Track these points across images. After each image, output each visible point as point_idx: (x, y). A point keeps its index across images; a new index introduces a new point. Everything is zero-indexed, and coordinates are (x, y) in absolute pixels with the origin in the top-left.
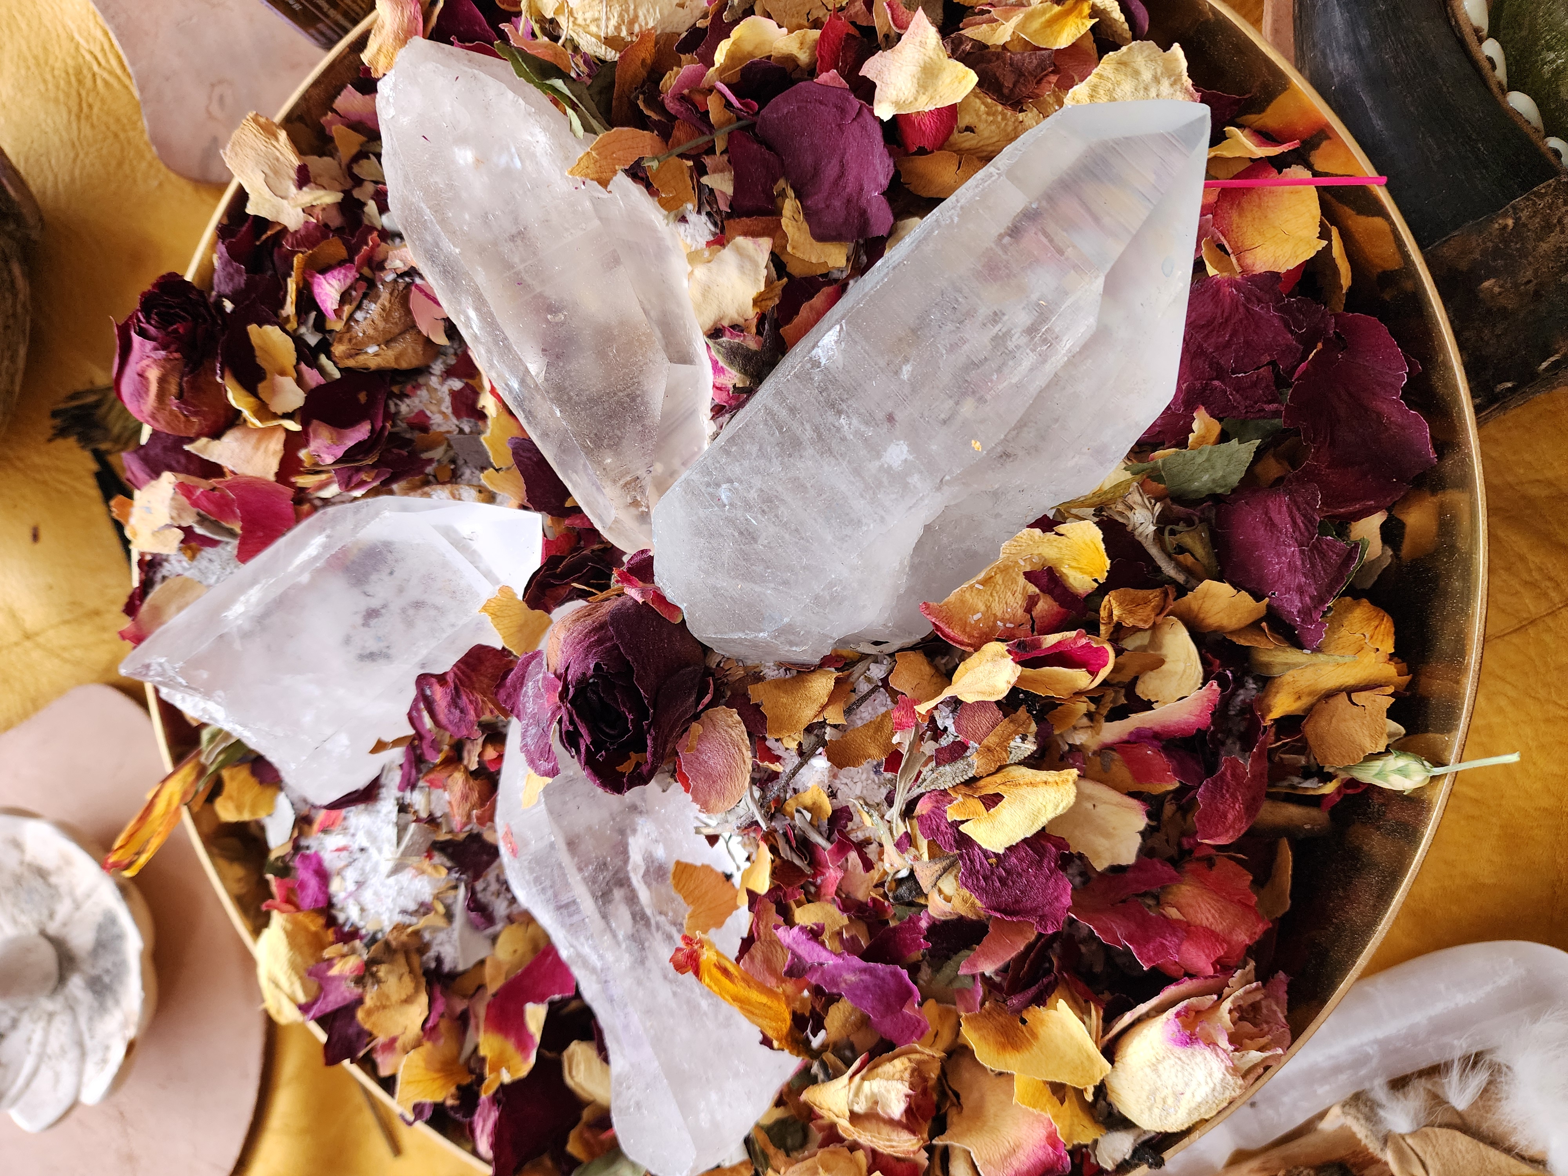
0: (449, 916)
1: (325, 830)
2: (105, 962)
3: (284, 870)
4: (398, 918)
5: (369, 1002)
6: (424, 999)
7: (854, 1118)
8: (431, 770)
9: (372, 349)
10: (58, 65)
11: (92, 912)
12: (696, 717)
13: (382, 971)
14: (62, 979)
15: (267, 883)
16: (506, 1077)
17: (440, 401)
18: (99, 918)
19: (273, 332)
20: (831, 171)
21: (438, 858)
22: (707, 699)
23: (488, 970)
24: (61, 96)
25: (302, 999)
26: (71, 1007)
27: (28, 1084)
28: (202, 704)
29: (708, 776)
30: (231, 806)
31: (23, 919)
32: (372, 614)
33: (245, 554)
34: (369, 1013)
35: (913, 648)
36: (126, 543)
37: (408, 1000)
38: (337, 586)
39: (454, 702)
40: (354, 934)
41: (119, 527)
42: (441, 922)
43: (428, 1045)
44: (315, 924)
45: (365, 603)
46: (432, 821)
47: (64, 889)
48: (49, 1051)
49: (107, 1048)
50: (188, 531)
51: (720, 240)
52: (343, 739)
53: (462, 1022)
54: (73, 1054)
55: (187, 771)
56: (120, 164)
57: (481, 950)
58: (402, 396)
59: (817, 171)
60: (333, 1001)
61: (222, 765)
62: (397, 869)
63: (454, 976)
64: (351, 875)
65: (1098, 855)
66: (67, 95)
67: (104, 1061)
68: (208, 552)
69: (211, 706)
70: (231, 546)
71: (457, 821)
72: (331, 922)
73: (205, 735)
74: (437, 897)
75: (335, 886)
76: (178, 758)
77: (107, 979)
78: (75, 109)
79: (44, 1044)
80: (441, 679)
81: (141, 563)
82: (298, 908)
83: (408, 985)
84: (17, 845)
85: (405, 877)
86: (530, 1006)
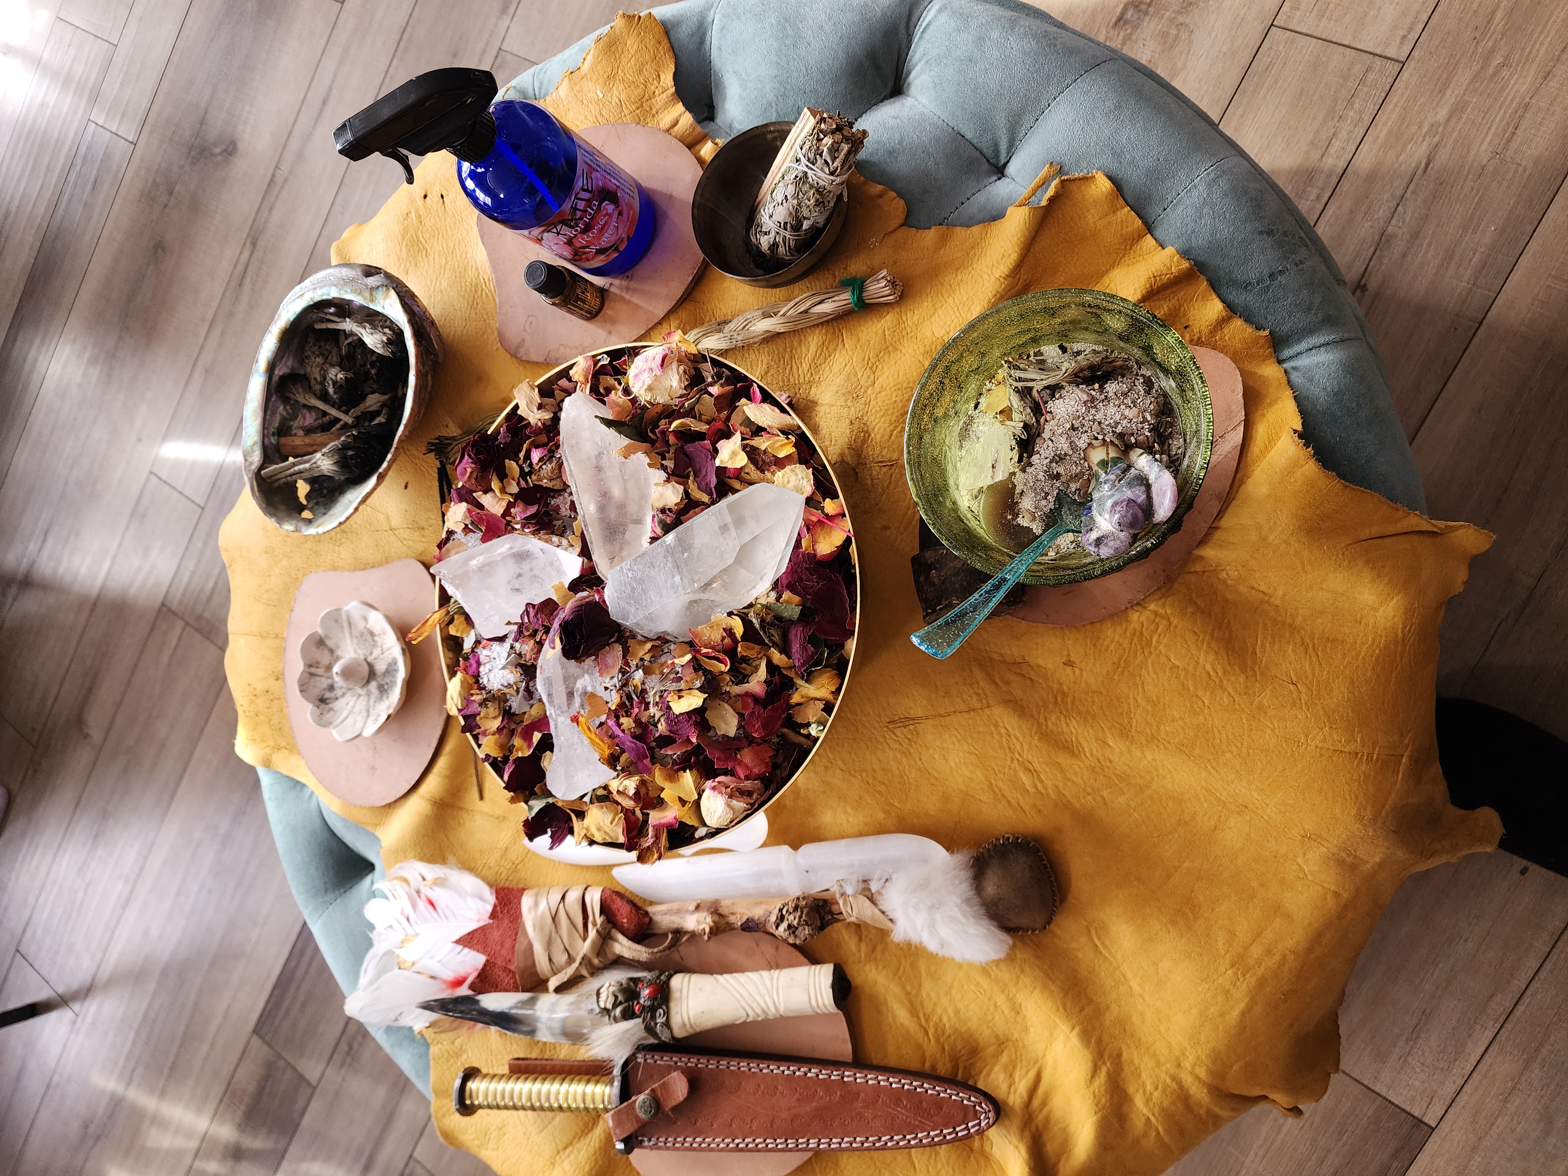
0: (518, 691)
1: (484, 648)
2: (387, 680)
3: (466, 659)
4: (500, 687)
5: (482, 714)
6: (500, 718)
7: (618, 792)
8: (525, 637)
9: (545, 481)
10: (469, 280)
11: (387, 657)
12: (608, 645)
13: (490, 704)
14: (368, 682)
15: (459, 661)
16: (520, 755)
17: (566, 503)
18: (390, 660)
19: (514, 464)
20: (704, 473)
21: (519, 669)
22: (613, 640)
23: (526, 716)
24: (466, 295)
25: (460, 707)
26: (369, 695)
27: (343, 721)
28: (454, 590)
29: (606, 665)
30: (454, 629)
31: (359, 651)
32: (520, 575)
33: (484, 539)
34: (481, 719)
35: (686, 643)
36: (444, 522)
37: (495, 718)
38: (511, 562)
39: (535, 616)
40: (484, 688)
41: (443, 515)
42: (514, 693)
43: (497, 736)
44: (471, 681)
45: (518, 571)
46: (520, 655)
47: (379, 644)
48: (355, 710)
49: (379, 716)
50: (466, 525)
51: (668, 481)
52: (497, 617)
53: (512, 733)
54: (365, 714)
55: (443, 611)
56: (483, 334)
57: (526, 709)
58: (553, 497)
59: (700, 470)
60: (469, 711)
61: (455, 613)
62: (503, 668)
63: (514, 714)
64: (488, 666)
65: (720, 729)
66: (469, 296)
67: (376, 720)
68: (471, 534)
69: (457, 593)
70: (480, 535)
71: (528, 657)
72: (477, 682)
73: (452, 601)
74: (515, 683)
75: (482, 669)
76: (441, 606)
77: (386, 687)
78: (471, 303)
79: (353, 707)
80: (534, 606)
81: (447, 532)
82: (467, 674)
83: (497, 712)
84: (366, 619)
85: (506, 672)
86: (536, 733)
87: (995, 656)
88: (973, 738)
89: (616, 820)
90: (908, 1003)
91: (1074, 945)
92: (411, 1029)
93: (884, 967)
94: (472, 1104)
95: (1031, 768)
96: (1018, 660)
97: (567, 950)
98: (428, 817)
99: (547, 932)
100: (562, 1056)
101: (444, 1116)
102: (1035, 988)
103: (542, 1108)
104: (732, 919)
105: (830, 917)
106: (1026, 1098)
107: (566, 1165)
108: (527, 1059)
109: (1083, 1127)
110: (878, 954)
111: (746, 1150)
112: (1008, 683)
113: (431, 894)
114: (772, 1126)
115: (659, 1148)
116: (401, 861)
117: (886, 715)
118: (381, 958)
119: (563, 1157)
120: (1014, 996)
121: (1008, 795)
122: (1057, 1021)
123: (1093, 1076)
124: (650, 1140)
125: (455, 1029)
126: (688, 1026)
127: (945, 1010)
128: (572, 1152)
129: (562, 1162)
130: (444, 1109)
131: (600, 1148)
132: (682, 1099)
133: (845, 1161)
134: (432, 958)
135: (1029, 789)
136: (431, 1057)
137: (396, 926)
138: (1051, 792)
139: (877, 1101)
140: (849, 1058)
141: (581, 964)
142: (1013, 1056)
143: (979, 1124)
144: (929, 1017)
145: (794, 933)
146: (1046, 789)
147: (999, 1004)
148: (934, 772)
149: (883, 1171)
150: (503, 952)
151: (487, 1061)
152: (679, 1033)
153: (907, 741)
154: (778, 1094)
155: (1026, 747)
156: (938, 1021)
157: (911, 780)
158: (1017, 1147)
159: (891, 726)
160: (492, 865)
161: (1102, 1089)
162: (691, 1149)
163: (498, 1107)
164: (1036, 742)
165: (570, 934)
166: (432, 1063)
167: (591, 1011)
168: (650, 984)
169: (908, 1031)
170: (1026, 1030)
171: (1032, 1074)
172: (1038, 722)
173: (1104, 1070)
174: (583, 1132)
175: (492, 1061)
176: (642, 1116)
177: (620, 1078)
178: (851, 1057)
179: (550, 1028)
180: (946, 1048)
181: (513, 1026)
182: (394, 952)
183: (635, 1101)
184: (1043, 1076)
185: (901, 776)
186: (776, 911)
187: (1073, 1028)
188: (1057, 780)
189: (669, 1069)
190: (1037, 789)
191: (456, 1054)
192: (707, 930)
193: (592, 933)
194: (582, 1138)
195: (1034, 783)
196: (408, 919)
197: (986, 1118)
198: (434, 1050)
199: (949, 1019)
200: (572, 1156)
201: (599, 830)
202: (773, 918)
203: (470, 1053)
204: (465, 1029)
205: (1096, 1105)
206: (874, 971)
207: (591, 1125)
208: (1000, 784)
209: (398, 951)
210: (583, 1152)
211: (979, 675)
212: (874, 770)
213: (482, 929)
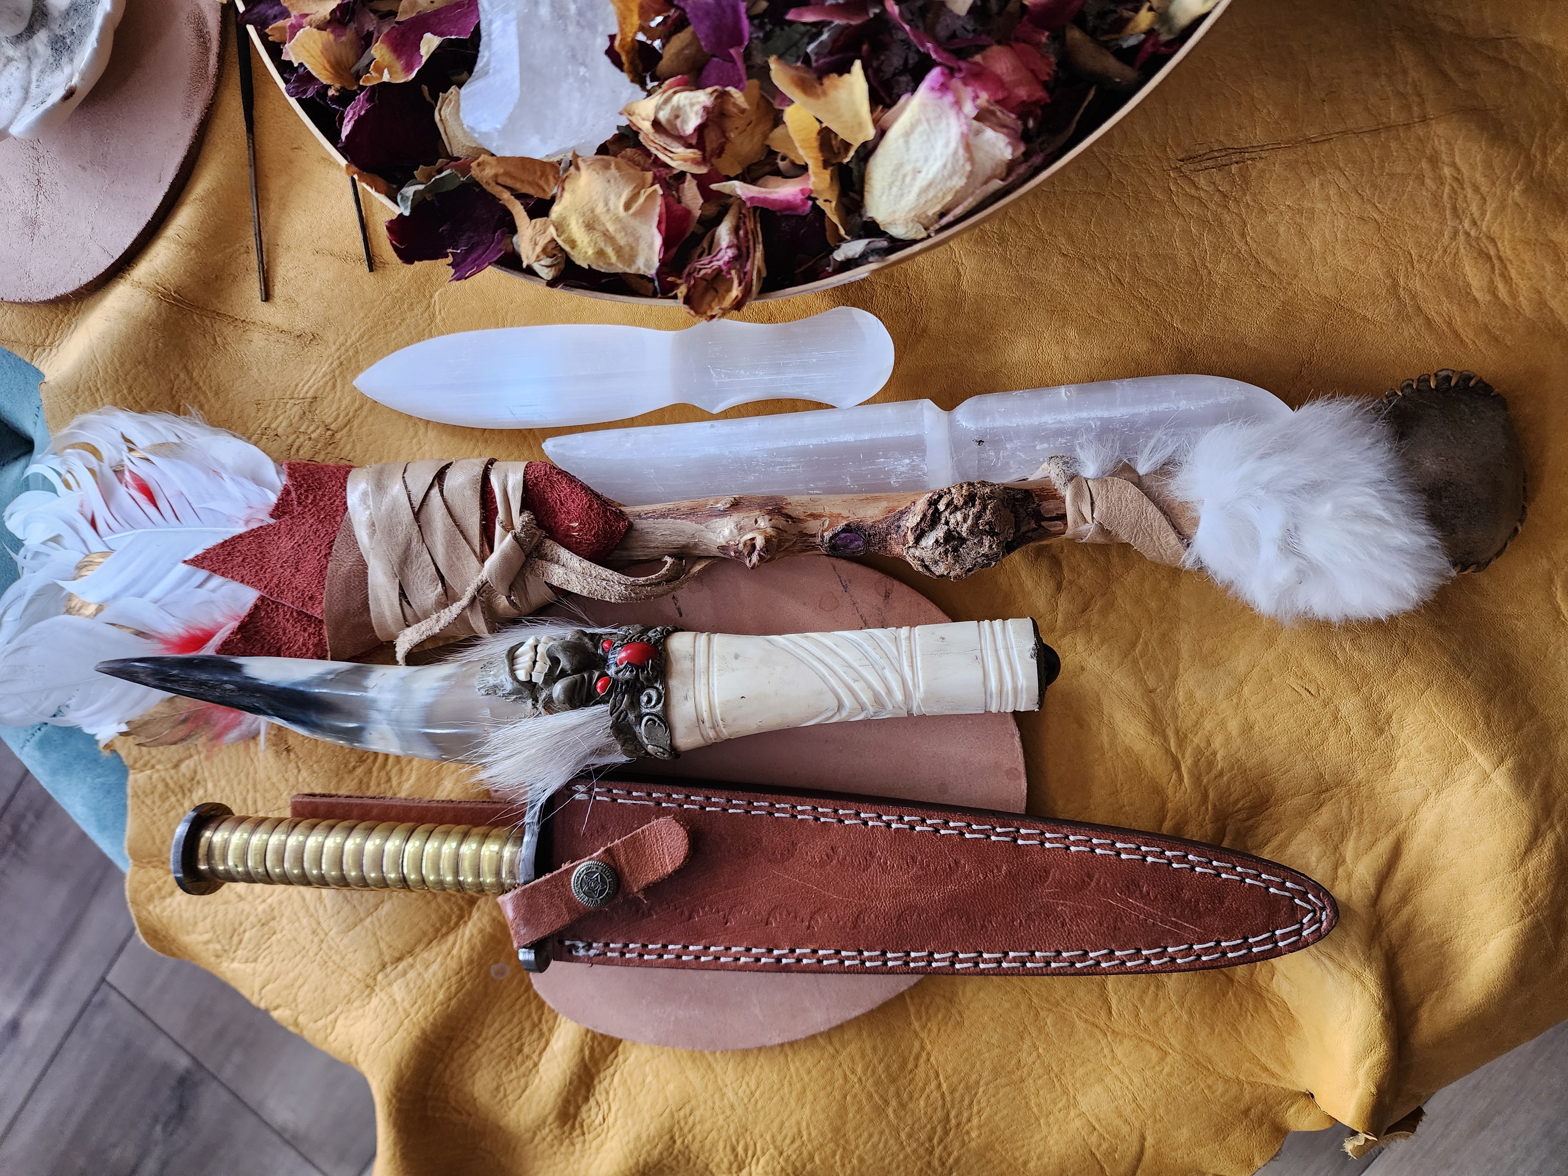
2: (73, 25)
14: (30, 31)
16: (386, 79)
26: (29, 58)
43: (333, 28)
49: (48, 91)
53: (365, 41)
67: (42, 101)
86: (428, 36)
87: (1442, 24)
88: (1374, 186)
89: (642, 199)
90: (1147, 711)
91: (1509, 609)
92: (91, 740)
93: (1103, 642)
94: (213, 871)
95: (1492, 252)
96: (1493, 33)
97: (442, 578)
98: (147, 324)
99: (401, 538)
100: (403, 794)
101: (150, 899)
102: (1429, 685)
103: (364, 883)
104: (813, 526)
105: (1033, 525)
106: (1372, 890)
107: (398, 990)
108: (331, 796)
109: (1486, 942)
110: (1094, 616)
111: (798, 968)
112: (1471, 75)
113: (143, 471)
114: (855, 926)
115: (611, 962)
116: (84, 411)
117: (1178, 145)
118: (31, 602)
119: (392, 976)
120: (1382, 698)
121: (1430, 310)
122: (1471, 748)
123: (1528, 850)
124: (589, 947)
125: (183, 740)
126: (708, 724)
127: (1223, 724)
128: (412, 966)
129: (390, 984)
130: (152, 887)
131: (471, 962)
132: (670, 869)
133: (969, 994)
134: (141, 595)
135: (1477, 295)
136: (129, 791)
137: (69, 538)
138: (1524, 303)
139: (1084, 885)
140: (1022, 807)
141: (473, 600)
142: (1344, 813)
143: (1299, 932)
144: (1186, 736)
145: (955, 550)
146: (1513, 295)
147: (1344, 711)
148: (1269, 262)
149: (1043, 1014)
150: (299, 581)
151: (245, 800)
152: (685, 740)
153: (1217, 198)
154: (874, 865)
155: (1490, 208)
156: (1203, 745)
157: (1216, 278)
158: (1357, 976)
159: (1187, 168)
160: (280, 431)
161: (1543, 874)
162: (678, 964)
163: (268, 879)
164: (1516, 193)
165: (451, 546)
166: (129, 802)
167: (493, 690)
168: (627, 642)
169: (1138, 762)
170: (1388, 765)
171: (1384, 846)
172: (1528, 157)
173: (1550, 839)
174: (437, 930)
175: (255, 802)
176: (580, 898)
177: (536, 828)
178: (1024, 805)
179: (396, 722)
180: (1212, 795)
181: (314, 717)
182: (62, 589)
183: (569, 872)
184: (1405, 851)
185: (1196, 271)
186: (921, 505)
187: (1502, 761)
188: (1543, 277)
189: (644, 815)
190: (1496, 296)
191: (181, 787)
192: (760, 542)
193: (503, 543)
194: (434, 943)
195: (1492, 282)
196: (93, 523)
197: (1312, 922)
198: (136, 779)
199: (1228, 740)
200: (412, 974)
201: (590, 227)
202: (911, 521)
203: (210, 786)
204: (203, 739)
205: (1526, 902)
206: (1080, 648)
207: (454, 919)
208: (1417, 284)
209: (69, 586)
210: (435, 967)
211: (1407, 56)
212: (1136, 257)
213: (256, 535)
